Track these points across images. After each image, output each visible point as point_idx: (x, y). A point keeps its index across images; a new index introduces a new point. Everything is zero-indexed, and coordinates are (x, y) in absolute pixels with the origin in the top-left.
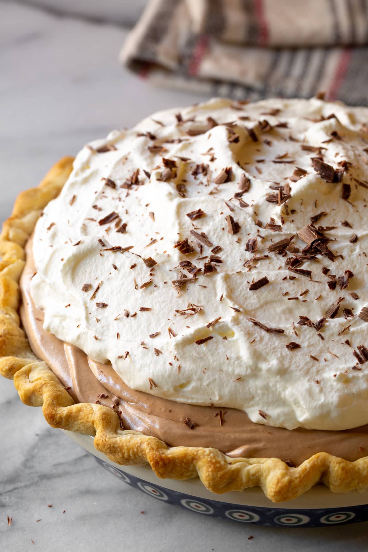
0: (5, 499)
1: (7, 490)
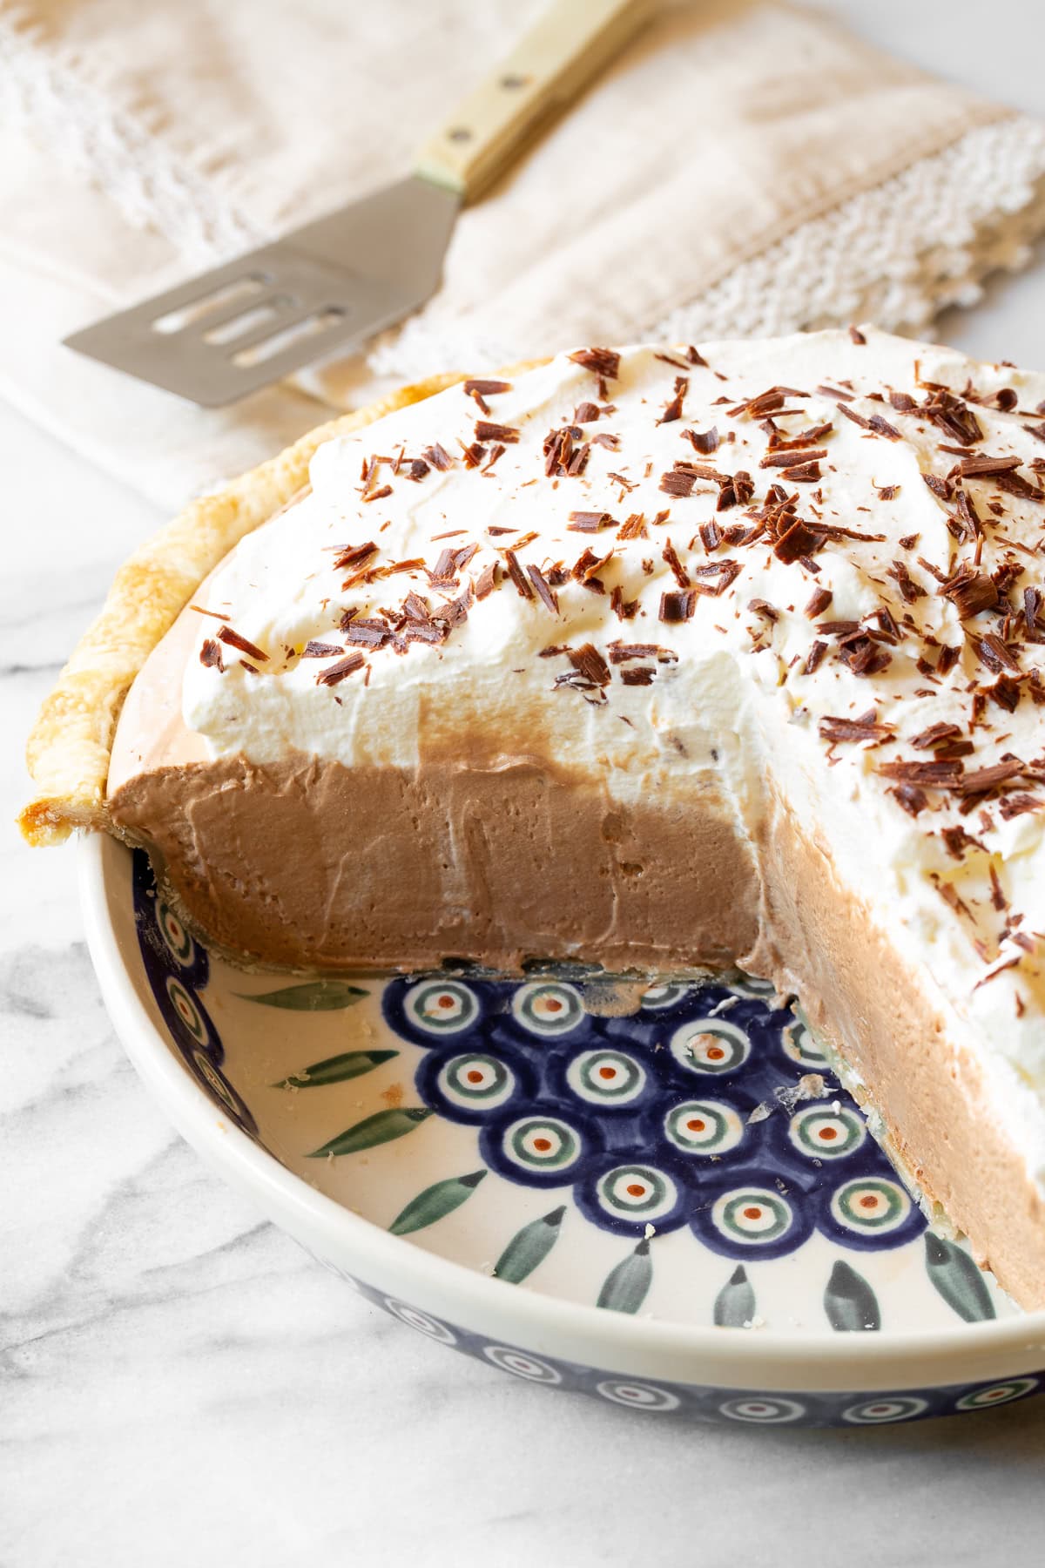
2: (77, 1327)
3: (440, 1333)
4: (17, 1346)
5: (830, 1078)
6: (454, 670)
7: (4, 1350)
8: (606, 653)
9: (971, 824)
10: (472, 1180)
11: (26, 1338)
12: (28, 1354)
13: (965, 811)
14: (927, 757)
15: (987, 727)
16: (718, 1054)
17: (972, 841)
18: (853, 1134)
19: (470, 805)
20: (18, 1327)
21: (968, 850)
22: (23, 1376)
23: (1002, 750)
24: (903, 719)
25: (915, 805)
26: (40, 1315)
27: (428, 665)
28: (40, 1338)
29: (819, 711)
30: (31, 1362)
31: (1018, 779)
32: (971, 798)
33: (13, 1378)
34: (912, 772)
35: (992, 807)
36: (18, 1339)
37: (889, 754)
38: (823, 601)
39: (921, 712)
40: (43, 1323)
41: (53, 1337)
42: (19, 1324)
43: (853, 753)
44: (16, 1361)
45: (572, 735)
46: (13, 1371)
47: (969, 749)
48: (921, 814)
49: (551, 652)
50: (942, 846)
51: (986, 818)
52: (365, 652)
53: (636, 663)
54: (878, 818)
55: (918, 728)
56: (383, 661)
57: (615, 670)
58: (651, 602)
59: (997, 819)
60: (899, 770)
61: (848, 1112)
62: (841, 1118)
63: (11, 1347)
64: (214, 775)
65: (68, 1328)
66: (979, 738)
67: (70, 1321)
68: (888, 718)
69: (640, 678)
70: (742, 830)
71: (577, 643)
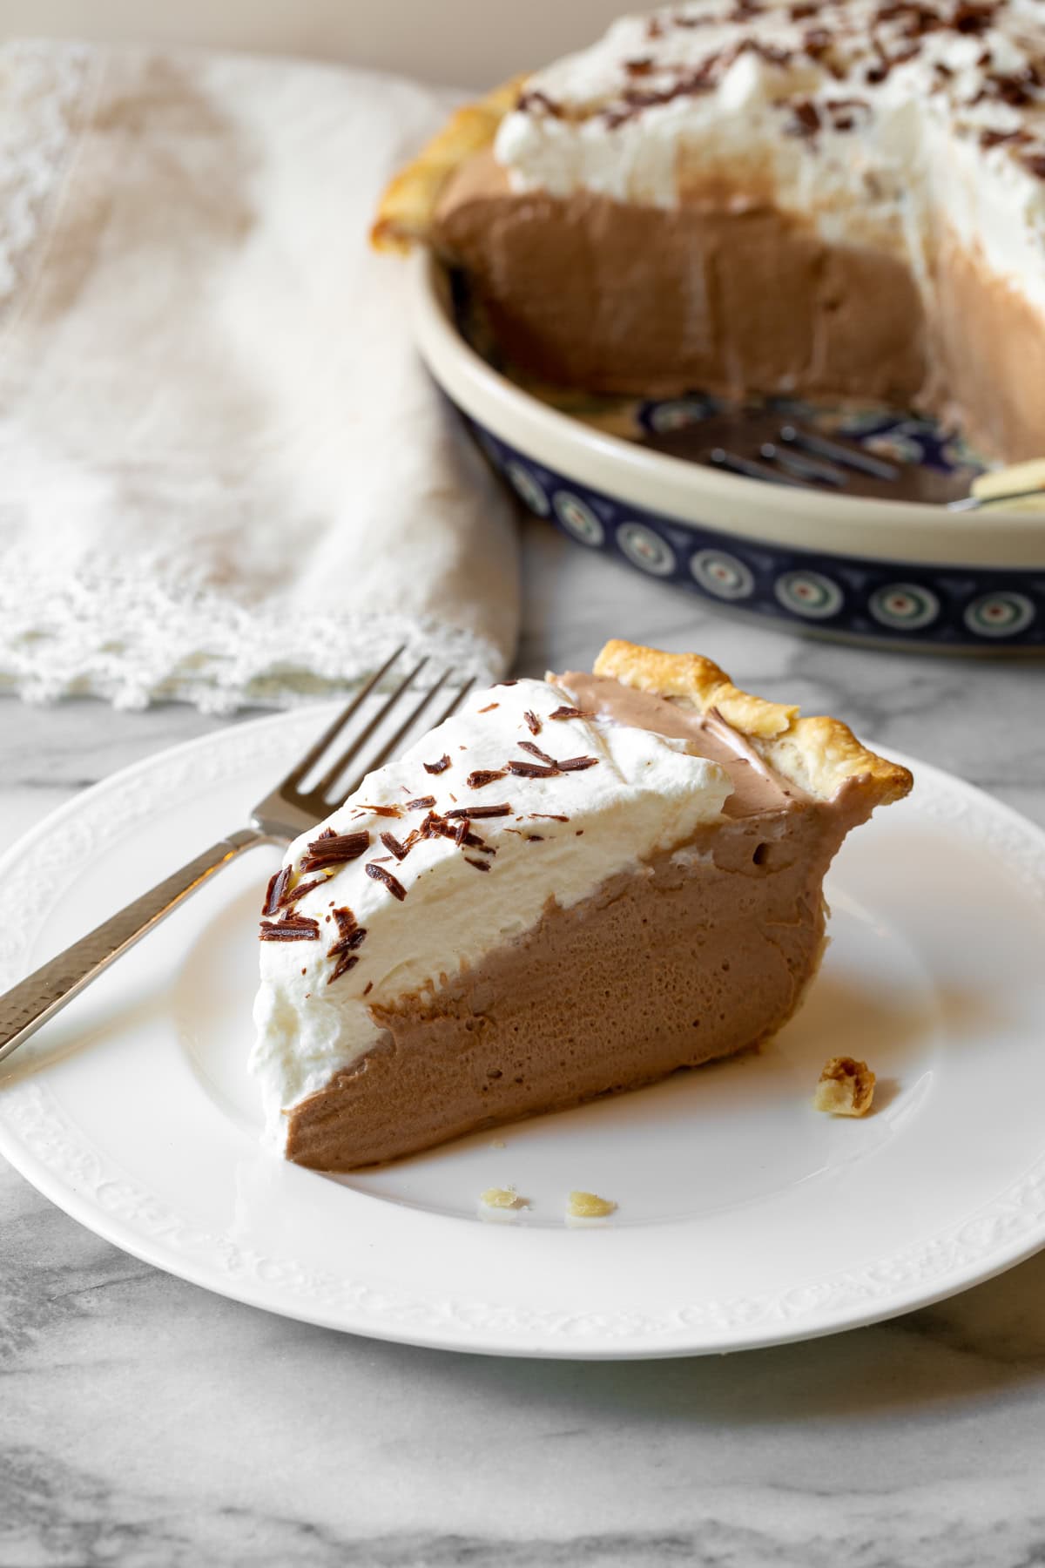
0: (89, 1302)
1: (93, 1285)
2: (138, 1279)
4: (78, 1292)
7: (66, 1295)
8: (821, 105)
11: (88, 1286)
12: (89, 1298)
19: (712, 240)
20: (79, 1278)
22: (85, 1315)
26: (101, 1269)
28: (102, 1286)
30: (92, 1304)
33: (75, 1316)
36: (79, 1287)
38: (986, 60)
40: (105, 1275)
41: (114, 1286)
42: (81, 1275)
44: (77, 1304)
45: (792, 180)
46: (74, 1312)
49: (780, 103)
53: (844, 114)
57: (827, 119)
58: (858, 71)
63: (73, 1293)
64: (519, 203)
65: (128, 1279)
67: (130, 1274)
69: (845, 126)
70: (919, 268)
71: (799, 98)
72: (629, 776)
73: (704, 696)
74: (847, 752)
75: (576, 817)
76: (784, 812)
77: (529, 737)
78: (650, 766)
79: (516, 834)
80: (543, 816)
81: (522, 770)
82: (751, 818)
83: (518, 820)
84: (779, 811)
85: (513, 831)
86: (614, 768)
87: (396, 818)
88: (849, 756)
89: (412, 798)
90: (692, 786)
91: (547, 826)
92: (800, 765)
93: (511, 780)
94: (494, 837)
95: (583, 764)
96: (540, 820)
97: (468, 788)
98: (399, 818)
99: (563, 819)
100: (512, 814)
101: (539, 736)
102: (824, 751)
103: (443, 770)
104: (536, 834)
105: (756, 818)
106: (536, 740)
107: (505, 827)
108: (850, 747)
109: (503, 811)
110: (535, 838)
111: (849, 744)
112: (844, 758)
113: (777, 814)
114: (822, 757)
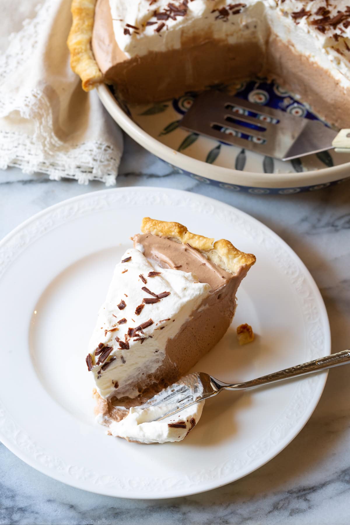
3: (235, 188)
5: (291, 98)
6: (190, 22)
8: (228, 8)
9: (338, 32)
10: (219, 148)
13: (335, 28)
14: (320, 17)
15: (331, 5)
16: (260, 99)
17: (339, 36)
18: (303, 111)
21: (339, 39)
23: (336, 11)
24: (311, 8)
25: (323, 30)
27: (184, 22)
29: (290, 12)
31: (344, 17)
32: (335, 25)
34: (319, 22)
35: (341, 26)
37: (312, 19)
39: (314, 6)
43: (303, 21)
45: (219, 30)
47: (329, 12)
48: (326, 32)
49: (214, 11)
50: (334, 39)
51: (341, 29)
52: (164, 21)
53: (236, 9)
54: (317, 37)
55: (315, 10)
56: (170, 23)
57: (230, 12)
59: (343, 28)
60: (315, 22)
61: (300, 106)
62: (299, 108)
66: (330, 8)
68: (308, 9)
69: (237, 12)
71: (220, 8)
72: (181, 295)
73: (182, 238)
74: (235, 255)
75: (172, 317)
76: (225, 285)
77: (144, 285)
78: (186, 290)
79: (158, 330)
80: (163, 321)
81: (148, 301)
82: (216, 291)
83: (156, 325)
84: (223, 285)
85: (157, 329)
86: (175, 294)
87: (118, 331)
88: (236, 256)
89: (118, 320)
90: (201, 294)
91: (165, 323)
92: (221, 261)
93: (147, 307)
94: (152, 333)
95: (166, 295)
96: (162, 322)
97: (136, 315)
98: (118, 330)
99: (169, 319)
100: (154, 323)
101: (147, 284)
102: (228, 256)
103: (124, 307)
104: (162, 327)
105: (218, 290)
106: (147, 286)
107: (154, 329)
108: (236, 252)
109: (150, 323)
110: (162, 328)
111: (235, 251)
112: (235, 257)
113: (223, 287)
114: (228, 258)
